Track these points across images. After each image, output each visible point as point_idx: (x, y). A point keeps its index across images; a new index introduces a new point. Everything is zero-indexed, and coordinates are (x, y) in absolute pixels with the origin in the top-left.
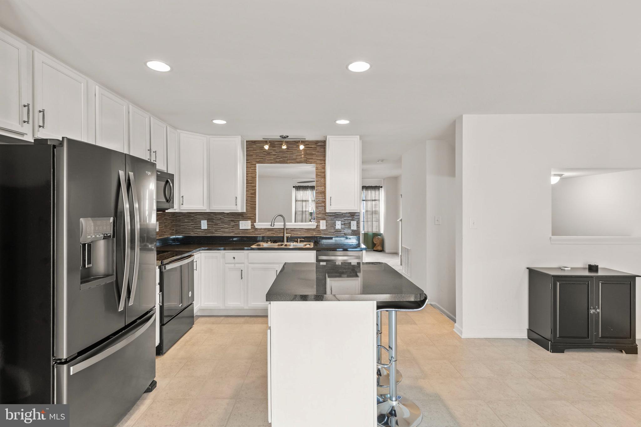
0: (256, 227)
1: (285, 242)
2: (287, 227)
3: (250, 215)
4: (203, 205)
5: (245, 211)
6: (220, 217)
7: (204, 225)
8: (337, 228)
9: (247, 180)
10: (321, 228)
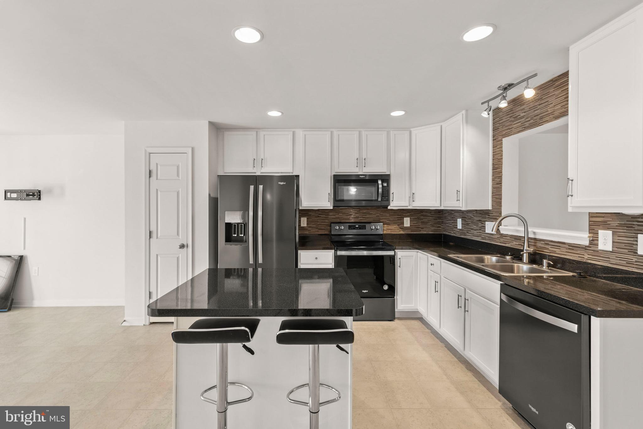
0: (502, 233)
3: (496, 213)
5: (492, 208)
6: (472, 216)
7: (459, 224)
10: (601, 247)
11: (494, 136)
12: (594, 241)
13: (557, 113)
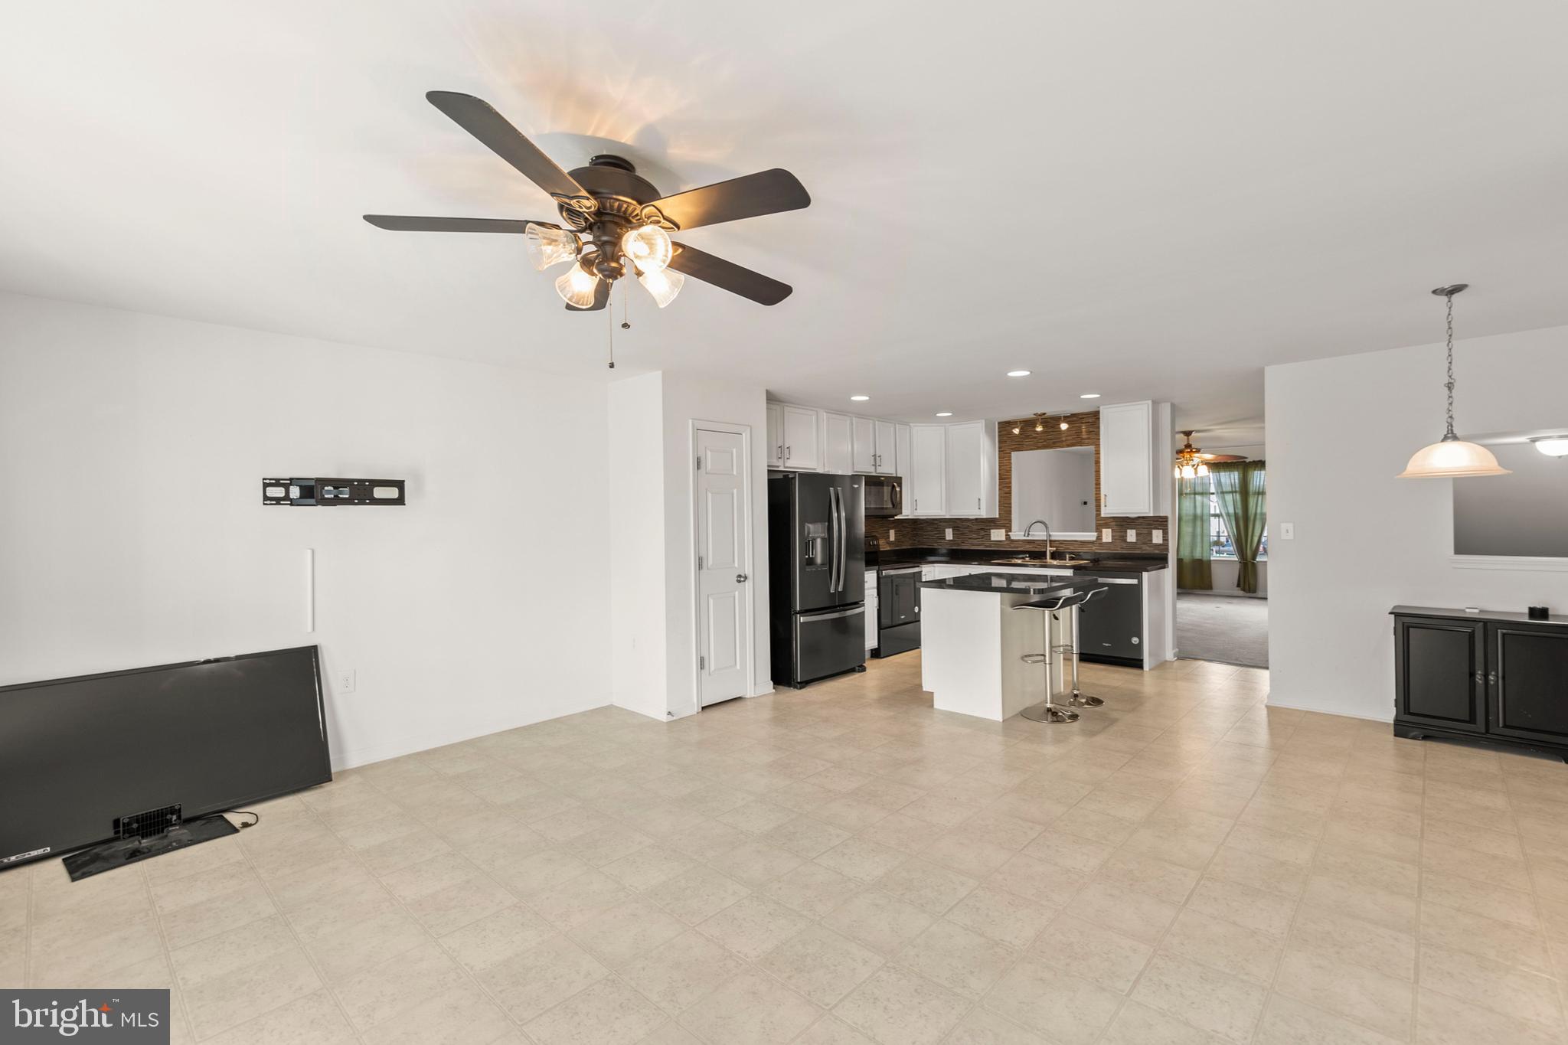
0: (1012, 538)
1: (1048, 557)
2: (1053, 538)
3: (1004, 521)
4: (941, 509)
5: (997, 516)
6: (968, 524)
7: (949, 534)
8: (1128, 540)
9: (1000, 474)
10: (1104, 540)
11: (1000, 448)
12: (1099, 537)
13: (1069, 442)
